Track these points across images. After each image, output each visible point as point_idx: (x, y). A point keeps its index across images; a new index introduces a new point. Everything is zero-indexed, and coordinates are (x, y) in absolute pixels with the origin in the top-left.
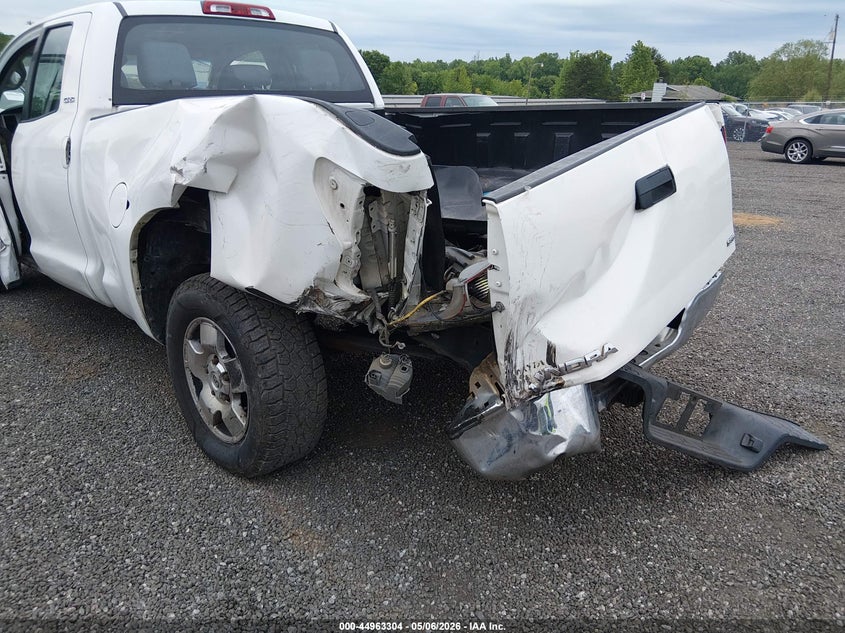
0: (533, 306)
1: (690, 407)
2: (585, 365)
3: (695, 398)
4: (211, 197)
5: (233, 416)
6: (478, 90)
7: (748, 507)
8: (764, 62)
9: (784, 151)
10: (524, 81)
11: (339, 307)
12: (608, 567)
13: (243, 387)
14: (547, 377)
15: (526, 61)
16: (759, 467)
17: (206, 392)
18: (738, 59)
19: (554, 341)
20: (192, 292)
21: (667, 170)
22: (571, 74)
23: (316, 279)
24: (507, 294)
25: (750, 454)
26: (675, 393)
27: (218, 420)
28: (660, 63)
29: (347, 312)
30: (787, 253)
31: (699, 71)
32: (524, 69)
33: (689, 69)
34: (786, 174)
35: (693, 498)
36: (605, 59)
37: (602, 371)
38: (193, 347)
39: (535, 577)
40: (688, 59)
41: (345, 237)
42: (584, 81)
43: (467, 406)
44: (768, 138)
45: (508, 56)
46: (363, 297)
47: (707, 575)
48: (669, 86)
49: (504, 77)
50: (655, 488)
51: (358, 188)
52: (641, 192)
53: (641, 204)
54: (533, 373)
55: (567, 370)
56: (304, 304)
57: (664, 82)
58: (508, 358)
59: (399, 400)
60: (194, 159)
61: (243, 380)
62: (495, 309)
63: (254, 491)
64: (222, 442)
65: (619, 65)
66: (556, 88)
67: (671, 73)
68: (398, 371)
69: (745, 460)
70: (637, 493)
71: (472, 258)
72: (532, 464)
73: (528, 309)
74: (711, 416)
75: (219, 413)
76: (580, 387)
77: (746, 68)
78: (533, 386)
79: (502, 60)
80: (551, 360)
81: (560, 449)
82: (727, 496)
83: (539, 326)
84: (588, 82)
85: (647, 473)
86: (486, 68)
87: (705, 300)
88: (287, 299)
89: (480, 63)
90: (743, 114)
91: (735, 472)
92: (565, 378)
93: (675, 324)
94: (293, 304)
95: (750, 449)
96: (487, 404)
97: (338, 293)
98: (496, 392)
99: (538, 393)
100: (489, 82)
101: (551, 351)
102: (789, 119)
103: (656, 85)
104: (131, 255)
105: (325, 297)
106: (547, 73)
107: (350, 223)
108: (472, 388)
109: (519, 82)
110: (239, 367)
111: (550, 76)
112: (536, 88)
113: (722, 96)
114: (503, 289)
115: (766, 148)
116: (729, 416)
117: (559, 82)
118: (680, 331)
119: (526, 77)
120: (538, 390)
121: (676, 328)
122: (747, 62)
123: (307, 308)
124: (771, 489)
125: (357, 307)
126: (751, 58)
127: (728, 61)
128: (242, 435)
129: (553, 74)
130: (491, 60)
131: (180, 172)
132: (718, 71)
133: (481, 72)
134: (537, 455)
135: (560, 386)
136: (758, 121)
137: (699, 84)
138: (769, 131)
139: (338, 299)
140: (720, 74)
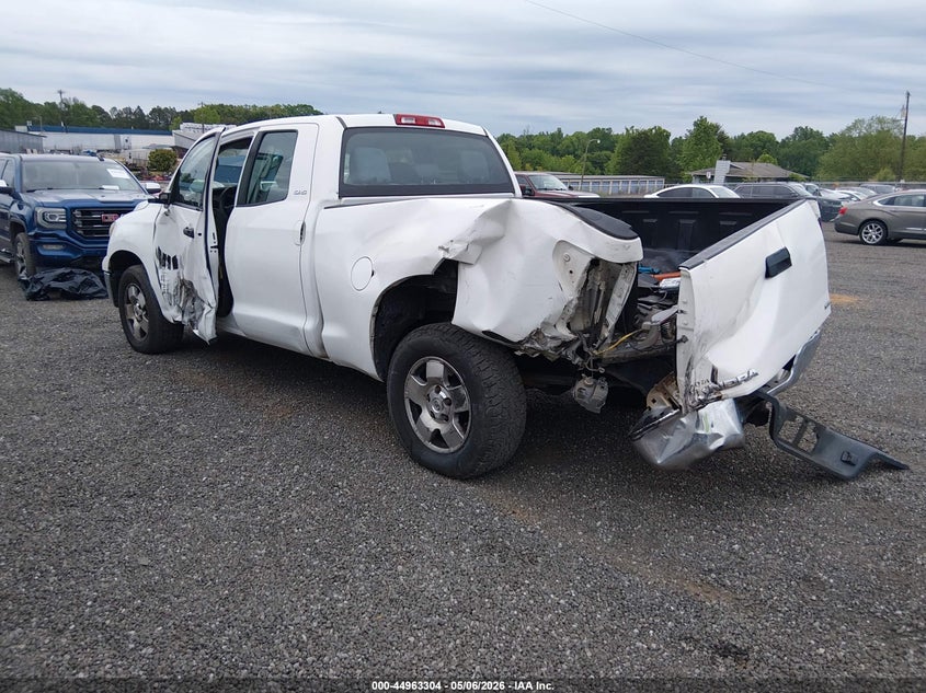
0: (707, 339)
1: (803, 428)
2: (736, 383)
3: (807, 420)
4: (461, 267)
5: (452, 431)
6: (528, 165)
7: (849, 502)
8: (833, 138)
9: (858, 232)
10: (577, 157)
11: (552, 344)
12: (752, 533)
13: (466, 406)
14: (711, 392)
15: (578, 135)
16: (855, 478)
17: (425, 416)
18: (805, 134)
19: (717, 365)
20: (425, 338)
21: (785, 250)
22: (628, 150)
23: (544, 323)
24: (693, 330)
25: (849, 467)
26: (792, 415)
27: (437, 437)
28: (723, 138)
29: (557, 348)
30: (867, 328)
31: (763, 148)
32: (576, 144)
33: (752, 145)
34: (862, 255)
35: (808, 497)
36: (662, 135)
37: (748, 389)
38: (414, 381)
39: (699, 538)
40: (751, 134)
41: (570, 294)
42: (641, 157)
43: (644, 417)
44: (842, 219)
45: (559, 130)
46: (572, 336)
47: (824, 538)
48: (734, 164)
49: (555, 152)
50: (777, 491)
51: (586, 261)
52: (770, 265)
53: (769, 274)
54: (702, 388)
55: (725, 387)
56: (527, 342)
57: (727, 159)
58: (688, 375)
59: (598, 410)
60: (459, 241)
61: (466, 402)
62: (681, 341)
63: (469, 488)
64: (438, 454)
65: (678, 141)
66: (611, 164)
67: (734, 149)
68: (598, 389)
69: (845, 471)
70: (763, 493)
71: (651, 310)
72: (698, 455)
73: (703, 341)
74: (818, 437)
75: (437, 431)
76: (731, 400)
77: (814, 144)
78: (701, 397)
79: (553, 135)
80: (714, 380)
81: (720, 442)
82: (833, 496)
83: (708, 355)
84: (646, 158)
85: (769, 481)
86: (535, 142)
87: (810, 349)
88: (516, 339)
89: (530, 137)
90: (814, 194)
91: (837, 479)
92: (723, 392)
93: (788, 367)
94: (520, 342)
95: (848, 463)
96: (662, 415)
97: (554, 334)
98: (668, 405)
99: (703, 403)
100: (540, 158)
101: (714, 372)
102: (861, 197)
103: (718, 162)
104: (374, 310)
105: (544, 336)
106: (601, 148)
107: (575, 284)
108: (649, 403)
109: (571, 157)
110: (464, 392)
111: (604, 152)
112: (589, 163)
113: (789, 174)
114: (689, 326)
115: (840, 229)
116: (831, 437)
117: (615, 159)
118: (792, 372)
119: (579, 152)
120: (705, 400)
121: (789, 370)
122: (814, 138)
123: (528, 345)
124: (866, 491)
125: (566, 344)
126: (819, 134)
127: (794, 137)
128: (459, 445)
129: (607, 149)
130: (542, 135)
131: (447, 250)
132: (784, 147)
133: (531, 147)
134: (703, 448)
135: (719, 399)
136: (830, 202)
137: (764, 161)
138: (843, 212)
139: (553, 338)
140: (786, 150)
